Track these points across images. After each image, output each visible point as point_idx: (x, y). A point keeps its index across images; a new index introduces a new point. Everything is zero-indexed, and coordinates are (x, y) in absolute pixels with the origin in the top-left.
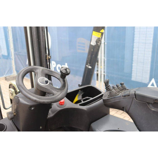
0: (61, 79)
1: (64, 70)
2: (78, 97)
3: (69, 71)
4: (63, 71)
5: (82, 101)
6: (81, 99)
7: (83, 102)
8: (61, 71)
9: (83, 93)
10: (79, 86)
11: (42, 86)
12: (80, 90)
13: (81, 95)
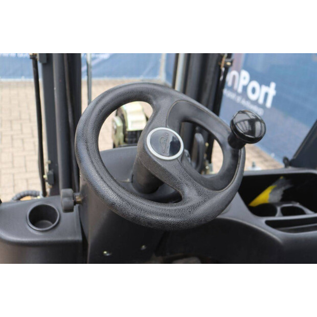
0: (228, 147)
1: (247, 123)
2: (271, 193)
3: (261, 131)
4: (242, 123)
5: (279, 209)
6: (279, 204)
7: (279, 217)
8: (233, 125)
9: (288, 186)
10: (286, 161)
11: (153, 158)
12: (282, 178)
13: (283, 188)
